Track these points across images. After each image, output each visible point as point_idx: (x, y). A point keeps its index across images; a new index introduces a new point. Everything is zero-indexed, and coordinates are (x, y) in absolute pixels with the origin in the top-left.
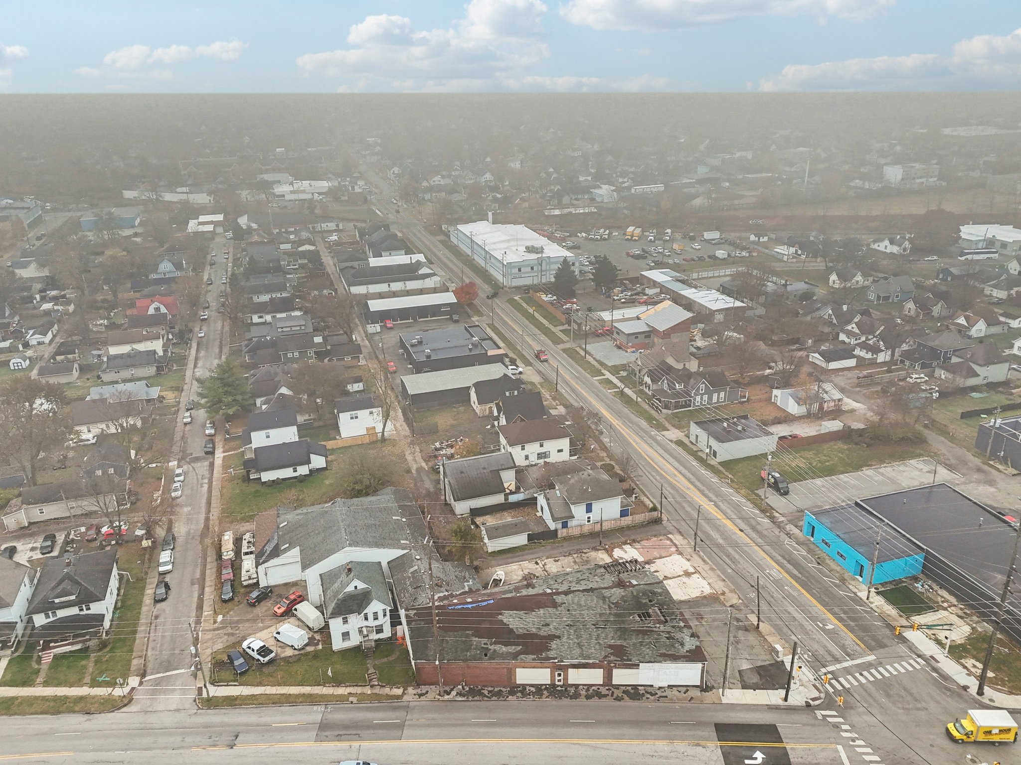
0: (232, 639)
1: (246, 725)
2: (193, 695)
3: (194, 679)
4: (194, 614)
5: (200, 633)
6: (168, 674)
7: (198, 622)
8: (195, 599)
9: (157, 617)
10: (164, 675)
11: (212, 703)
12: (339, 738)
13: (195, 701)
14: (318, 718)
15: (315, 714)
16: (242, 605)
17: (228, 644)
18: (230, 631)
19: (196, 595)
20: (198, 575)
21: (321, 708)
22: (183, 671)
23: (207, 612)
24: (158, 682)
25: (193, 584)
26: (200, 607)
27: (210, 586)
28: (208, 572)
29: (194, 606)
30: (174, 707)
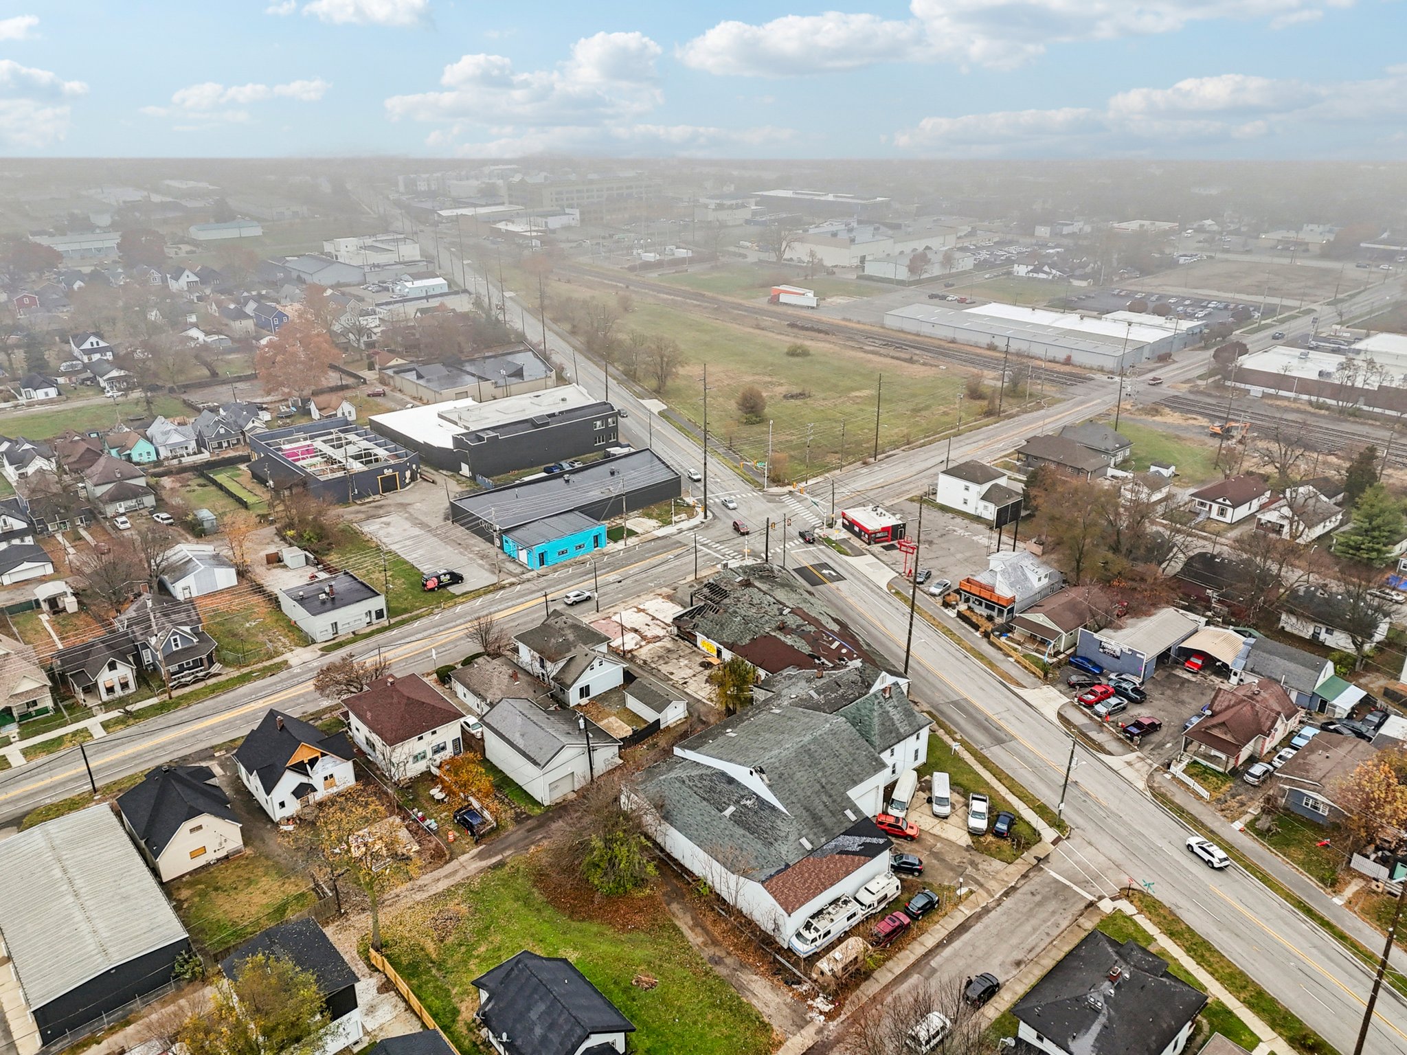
0: (978, 858)
1: (1049, 786)
2: (1065, 844)
3: (1050, 857)
4: (978, 927)
5: (997, 896)
6: (1068, 883)
7: (986, 910)
8: (957, 944)
9: (1018, 964)
10: (1072, 885)
11: (1056, 822)
12: (1000, 728)
13: (1068, 838)
14: (996, 749)
15: (993, 752)
16: (927, 880)
17: (987, 858)
18: (970, 869)
19: (948, 951)
20: (914, 979)
21: (986, 753)
22: (1052, 873)
23: (965, 911)
24: (1084, 884)
25: (933, 971)
26: (963, 928)
27: (922, 944)
28: (898, 971)
29: (966, 936)
30: (1090, 849)
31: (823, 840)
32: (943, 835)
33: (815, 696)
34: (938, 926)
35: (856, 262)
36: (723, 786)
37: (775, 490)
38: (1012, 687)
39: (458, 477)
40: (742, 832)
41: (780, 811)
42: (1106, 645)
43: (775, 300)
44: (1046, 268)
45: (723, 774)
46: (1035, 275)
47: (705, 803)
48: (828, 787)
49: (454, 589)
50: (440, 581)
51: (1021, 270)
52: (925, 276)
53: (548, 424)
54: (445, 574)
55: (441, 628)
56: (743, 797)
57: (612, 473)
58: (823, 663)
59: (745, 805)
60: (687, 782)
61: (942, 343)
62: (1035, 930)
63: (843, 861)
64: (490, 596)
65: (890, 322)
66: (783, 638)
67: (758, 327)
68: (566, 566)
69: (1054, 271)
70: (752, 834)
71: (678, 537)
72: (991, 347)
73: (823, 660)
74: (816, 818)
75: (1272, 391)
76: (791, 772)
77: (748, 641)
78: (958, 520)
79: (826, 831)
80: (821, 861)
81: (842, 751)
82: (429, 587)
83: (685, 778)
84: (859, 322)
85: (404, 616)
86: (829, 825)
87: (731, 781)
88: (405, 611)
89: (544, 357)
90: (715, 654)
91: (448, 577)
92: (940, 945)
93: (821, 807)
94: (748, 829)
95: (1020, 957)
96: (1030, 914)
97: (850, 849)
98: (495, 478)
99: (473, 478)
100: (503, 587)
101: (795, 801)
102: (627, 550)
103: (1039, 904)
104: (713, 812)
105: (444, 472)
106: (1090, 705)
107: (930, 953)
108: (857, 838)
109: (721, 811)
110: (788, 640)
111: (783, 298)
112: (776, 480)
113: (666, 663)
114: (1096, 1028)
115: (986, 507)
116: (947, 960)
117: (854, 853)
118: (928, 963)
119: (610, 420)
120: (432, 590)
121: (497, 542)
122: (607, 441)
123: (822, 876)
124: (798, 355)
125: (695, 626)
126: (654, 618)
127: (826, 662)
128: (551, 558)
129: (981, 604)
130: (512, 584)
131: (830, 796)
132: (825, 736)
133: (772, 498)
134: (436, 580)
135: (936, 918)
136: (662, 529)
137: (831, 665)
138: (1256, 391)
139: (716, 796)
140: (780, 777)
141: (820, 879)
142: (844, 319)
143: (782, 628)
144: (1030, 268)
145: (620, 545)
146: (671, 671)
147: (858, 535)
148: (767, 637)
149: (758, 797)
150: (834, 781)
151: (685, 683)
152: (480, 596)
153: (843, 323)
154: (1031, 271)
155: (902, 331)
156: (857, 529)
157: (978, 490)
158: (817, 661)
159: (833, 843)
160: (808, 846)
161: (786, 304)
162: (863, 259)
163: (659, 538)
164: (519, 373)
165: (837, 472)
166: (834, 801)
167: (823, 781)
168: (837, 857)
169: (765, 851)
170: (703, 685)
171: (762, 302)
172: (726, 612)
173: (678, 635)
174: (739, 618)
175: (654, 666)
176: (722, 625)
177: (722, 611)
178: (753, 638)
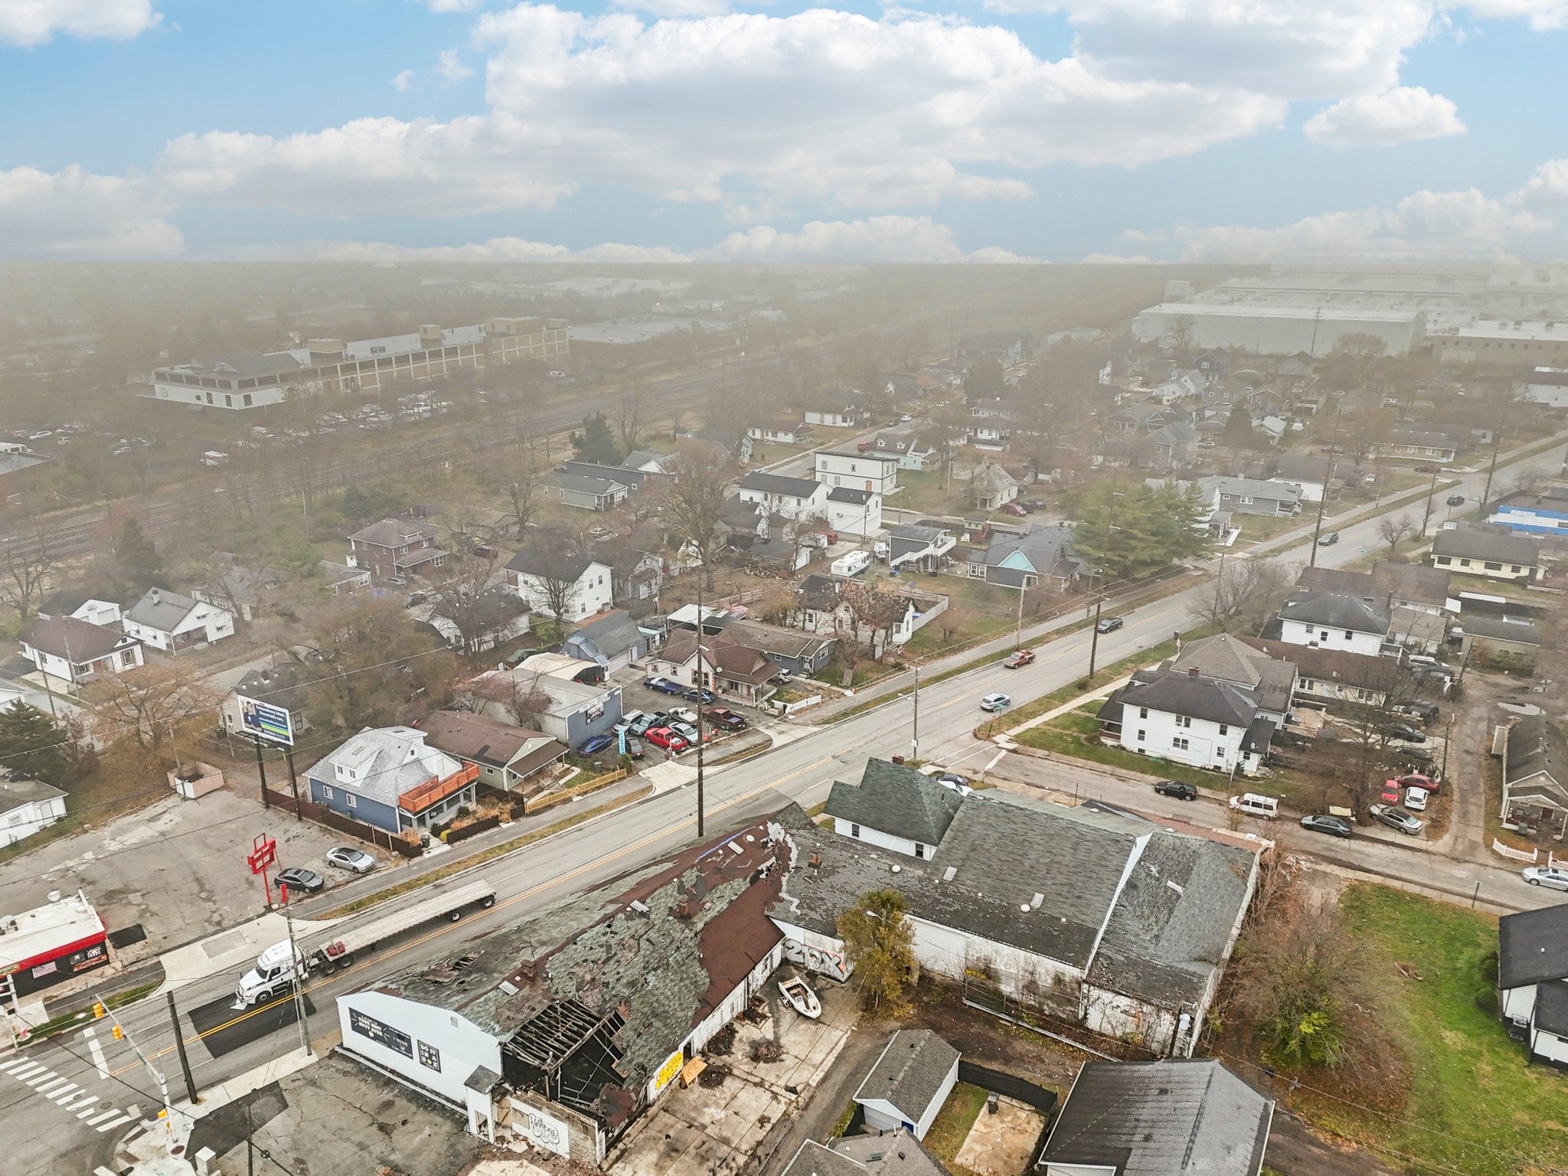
22: (989, 767)
36: (1142, 895)
40: (1194, 876)
42: (591, 711)
45: (1125, 892)
47: (1176, 912)
56: (1149, 873)
58: (767, 869)
59: (1159, 872)
66: (710, 915)
70: (1192, 866)
73: (763, 867)
77: (704, 973)
83: (1152, 933)
87: (1132, 884)
90: (680, 1066)
94: (1187, 871)
104: (1184, 904)
110: (717, 905)
127: (768, 864)
137: (774, 859)
143: (684, 916)
148: (704, 938)
151: (793, 1088)
158: (763, 876)
170: (786, 1064)
172: (627, 1001)
174: (651, 978)
176: (656, 1015)
177: (622, 1009)
178: (701, 961)
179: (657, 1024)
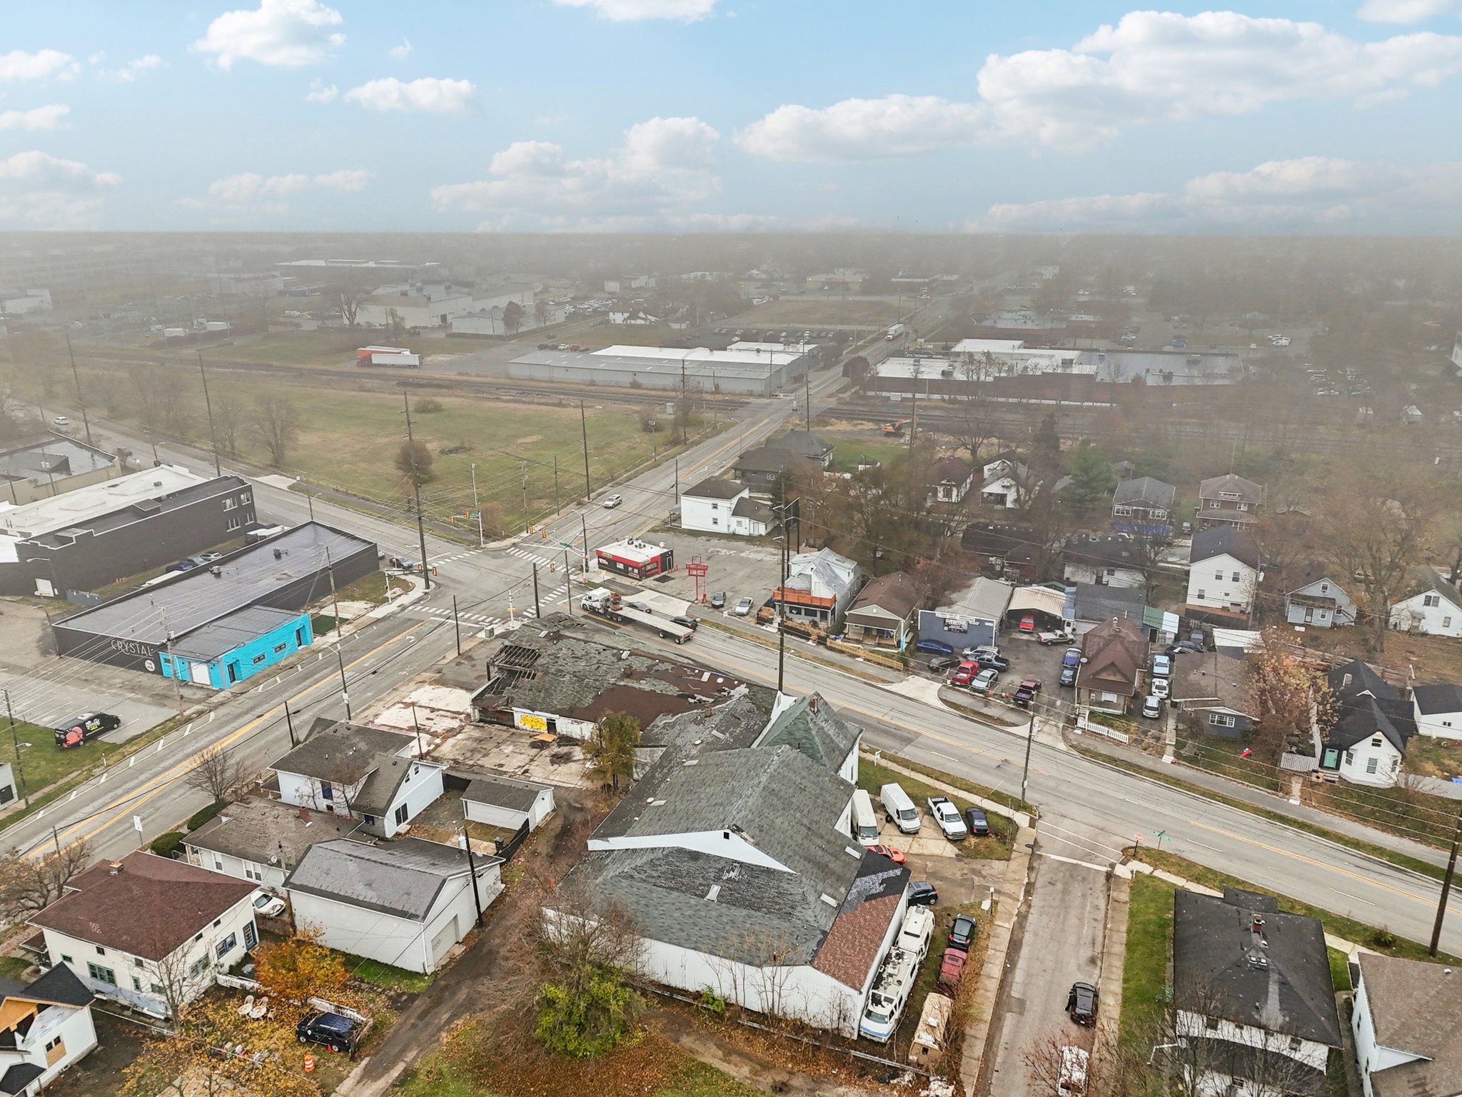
0: (977, 864)
1: (986, 772)
2: (1040, 823)
3: (1038, 840)
4: (1028, 938)
5: (1021, 898)
6: (1075, 862)
7: (1022, 917)
8: (1022, 964)
9: (1093, 961)
10: (1079, 862)
11: (1020, 806)
12: (898, 728)
13: (1040, 817)
14: (909, 749)
15: (908, 752)
16: (946, 904)
17: (984, 861)
18: (976, 879)
19: (1019, 975)
20: (1009, 1020)
21: (900, 755)
22: (1053, 857)
23: (1003, 928)
24: (1088, 857)
25: (1022, 1003)
26: (1014, 946)
27: (990, 977)
28: (989, 1018)
29: (1024, 951)
30: (1066, 821)
31: (843, 890)
32: (926, 852)
33: (720, 736)
34: (990, 952)
35: (437, 322)
36: (686, 866)
37: (493, 545)
38: (880, 685)
39: (34, 600)
40: (745, 912)
41: (779, 872)
42: (950, 622)
43: (366, 361)
44: (641, 315)
45: (680, 851)
46: (633, 322)
47: (675, 894)
48: (814, 827)
49: (108, 738)
50: (85, 731)
51: (618, 318)
52: (521, 330)
53: (158, 510)
54: (92, 719)
55: (119, 791)
56: (722, 870)
57: (278, 555)
58: (700, 701)
59: (730, 879)
60: (636, 875)
61: (581, 387)
62: (1081, 919)
63: (875, 908)
64: (174, 735)
65: (514, 371)
66: (636, 686)
67: (362, 389)
68: (269, 676)
69: (650, 317)
70: (759, 909)
71: (406, 614)
72: (635, 385)
73: (699, 697)
74: (822, 867)
75: (909, 395)
76: (770, 822)
77: (590, 701)
78: (714, 541)
79: (840, 878)
80: (856, 916)
81: (805, 782)
82: (70, 742)
83: (631, 872)
84: (478, 375)
85: (46, 790)
86: (839, 870)
87: (695, 856)
88: (44, 783)
89: (89, 446)
90: (544, 728)
91: (97, 722)
92: (1007, 972)
93: (820, 853)
94: (750, 906)
95: (1090, 954)
96: (1065, 906)
97: (874, 891)
98: (99, 590)
99: (61, 597)
100: (189, 720)
101: (791, 854)
102: (344, 641)
103: (1065, 891)
104: (693, 902)
105: (8, 598)
106: (966, 683)
107: (1004, 984)
108: (873, 877)
109: (703, 897)
110: (645, 685)
111: (376, 359)
112: (491, 535)
113: (484, 756)
114: (1273, 989)
115: (739, 523)
116: (1026, 985)
117: (880, 895)
118: (1009, 996)
119: (242, 497)
120: (76, 745)
121: (150, 665)
122: (243, 525)
123: (866, 932)
124: (430, 411)
125: (510, 702)
126: (433, 710)
127: (704, 699)
128: (245, 671)
129: (799, 613)
130: (200, 713)
131: (822, 837)
132: (779, 770)
133: (496, 554)
134: (79, 730)
135: (983, 943)
136: (377, 610)
137: (712, 700)
138: (895, 396)
139: (685, 881)
140: (761, 831)
141: (866, 937)
142: (460, 374)
143: (629, 674)
144: (626, 315)
145: (332, 637)
146: (498, 762)
147: (624, 573)
148: (614, 689)
149: (741, 864)
150: (815, 818)
151: (526, 771)
152: (157, 738)
153: (460, 378)
154: (629, 318)
155: (532, 380)
156: (621, 566)
157: (726, 506)
158: (691, 700)
159: (854, 891)
160: (833, 903)
161: (379, 365)
162: (444, 318)
163: (378, 620)
164: (63, 466)
165: (555, 516)
166: (829, 842)
167: (805, 821)
168: (867, 904)
169: (787, 924)
170: (551, 768)
171: (351, 366)
172: (546, 673)
173: (480, 721)
174: (568, 677)
175: (471, 763)
176: (547, 691)
177: (539, 674)
178: (597, 695)
179: (542, 695)
